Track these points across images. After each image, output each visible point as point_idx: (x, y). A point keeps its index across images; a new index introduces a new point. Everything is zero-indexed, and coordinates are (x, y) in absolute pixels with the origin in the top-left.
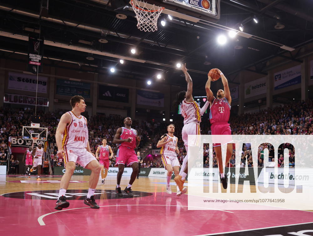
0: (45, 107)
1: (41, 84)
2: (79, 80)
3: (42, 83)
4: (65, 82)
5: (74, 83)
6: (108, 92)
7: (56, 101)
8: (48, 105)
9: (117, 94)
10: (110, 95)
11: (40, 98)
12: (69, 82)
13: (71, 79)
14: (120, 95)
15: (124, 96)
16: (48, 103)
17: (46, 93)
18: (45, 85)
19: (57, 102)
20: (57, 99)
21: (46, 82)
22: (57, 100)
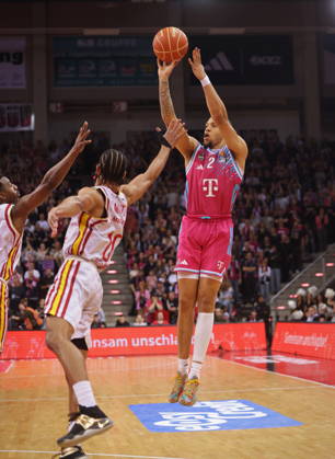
0: (23, 132)
1: (8, 60)
2: (115, 32)
3: (12, 59)
4: (80, 43)
5: (107, 43)
6: (221, 56)
7: (57, 108)
8: (32, 127)
9: (254, 60)
10: (228, 66)
11: (9, 105)
12: (91, 43)
13: (88, 32)
14: (261, 61)
15: (277, 63)
16: (33, 118)
17: (23, 87)
18: (20, 62)
19: (59, 111)
20: (57, 102)
21: (21, 54)
22: (59, 105)
